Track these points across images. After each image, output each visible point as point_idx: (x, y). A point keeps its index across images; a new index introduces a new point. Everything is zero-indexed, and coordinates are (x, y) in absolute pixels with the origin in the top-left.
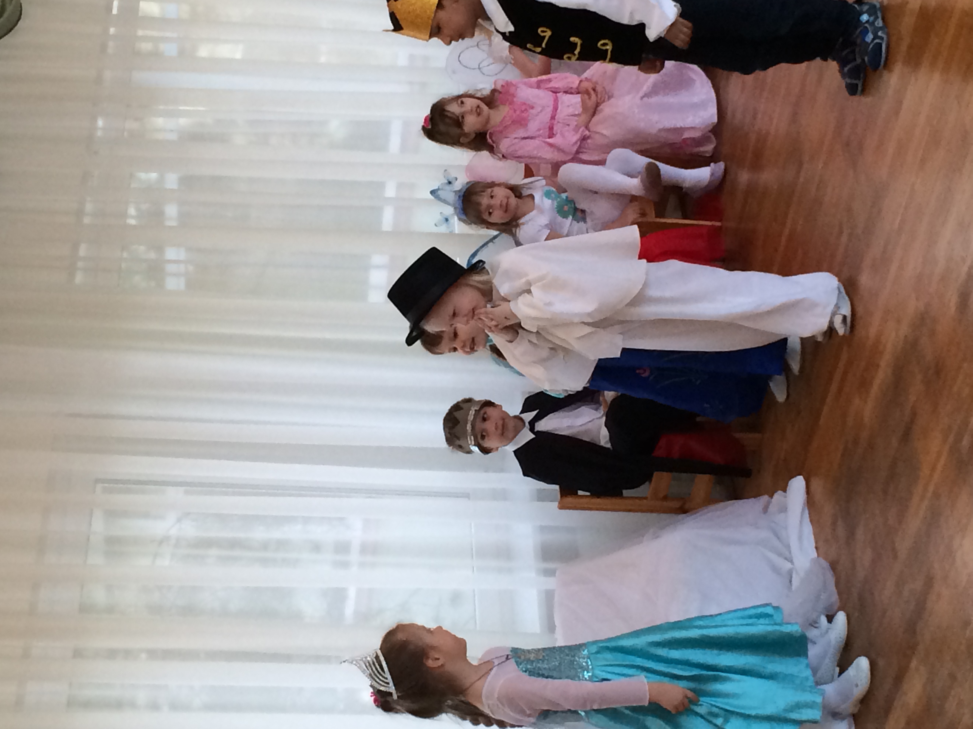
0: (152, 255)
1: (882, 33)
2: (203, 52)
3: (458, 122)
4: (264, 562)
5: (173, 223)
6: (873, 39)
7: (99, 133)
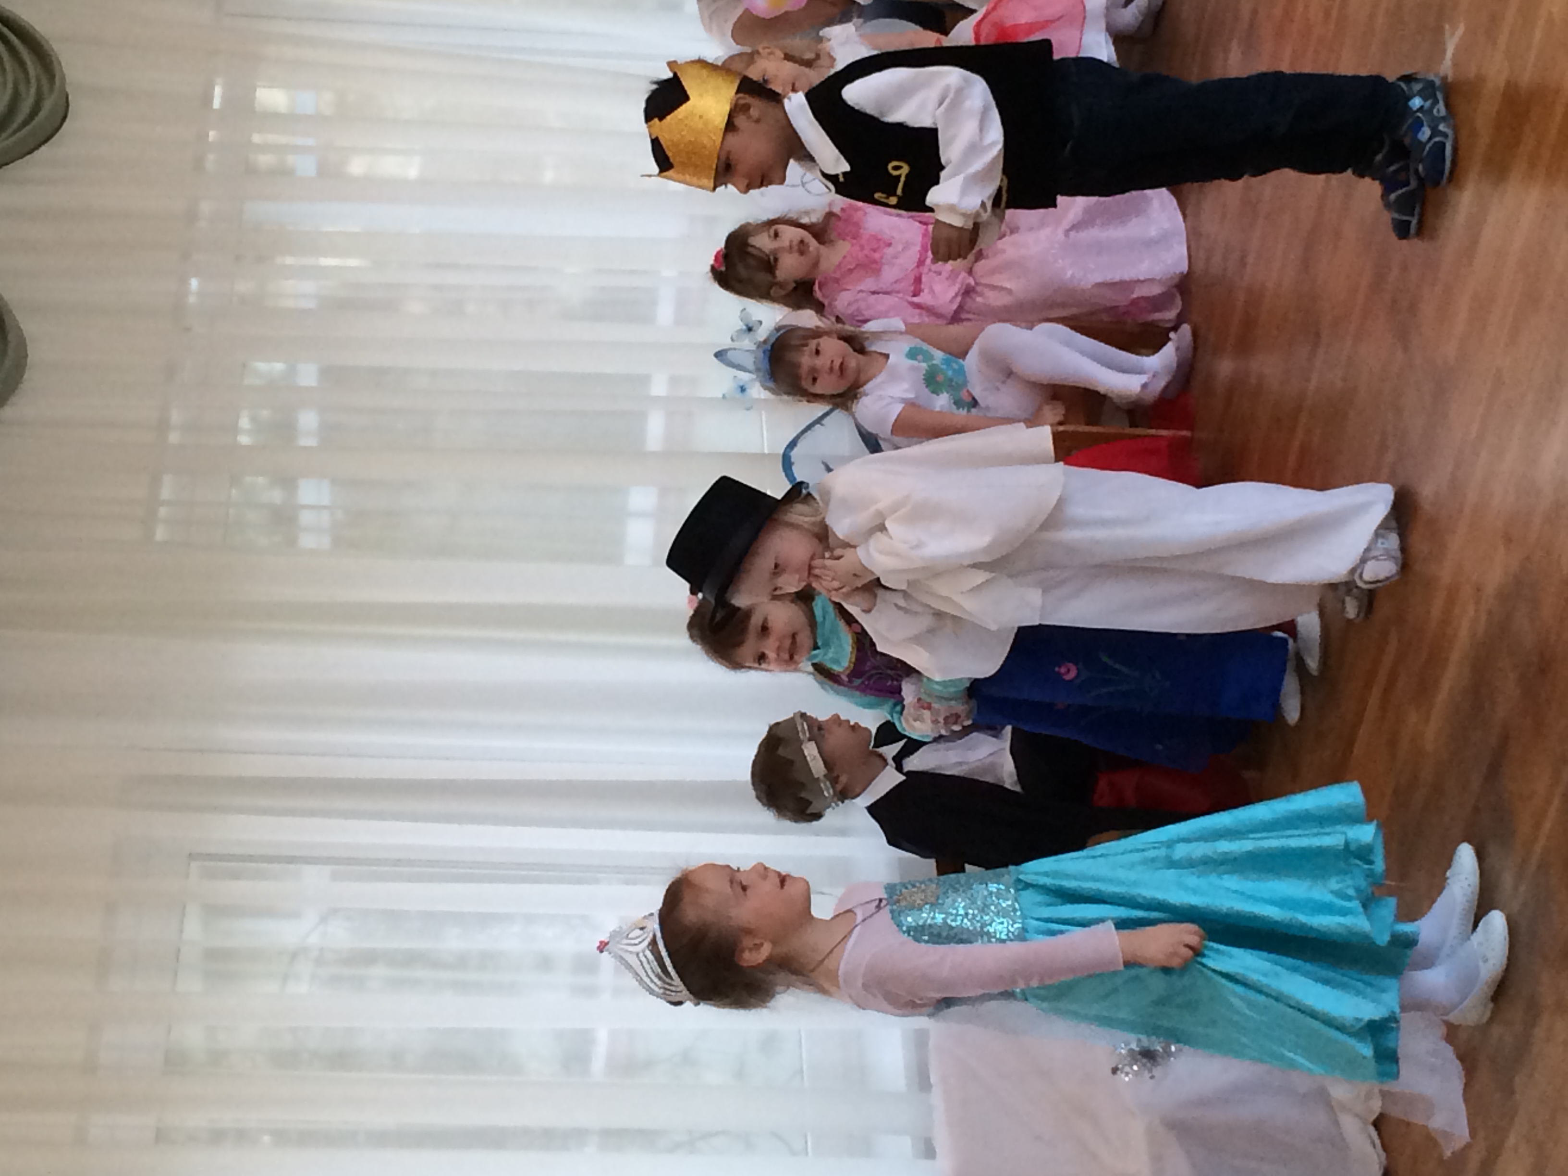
1: (1444, 127)
3: (769, 264)
6: (1431, 137)
7: (192, 299)
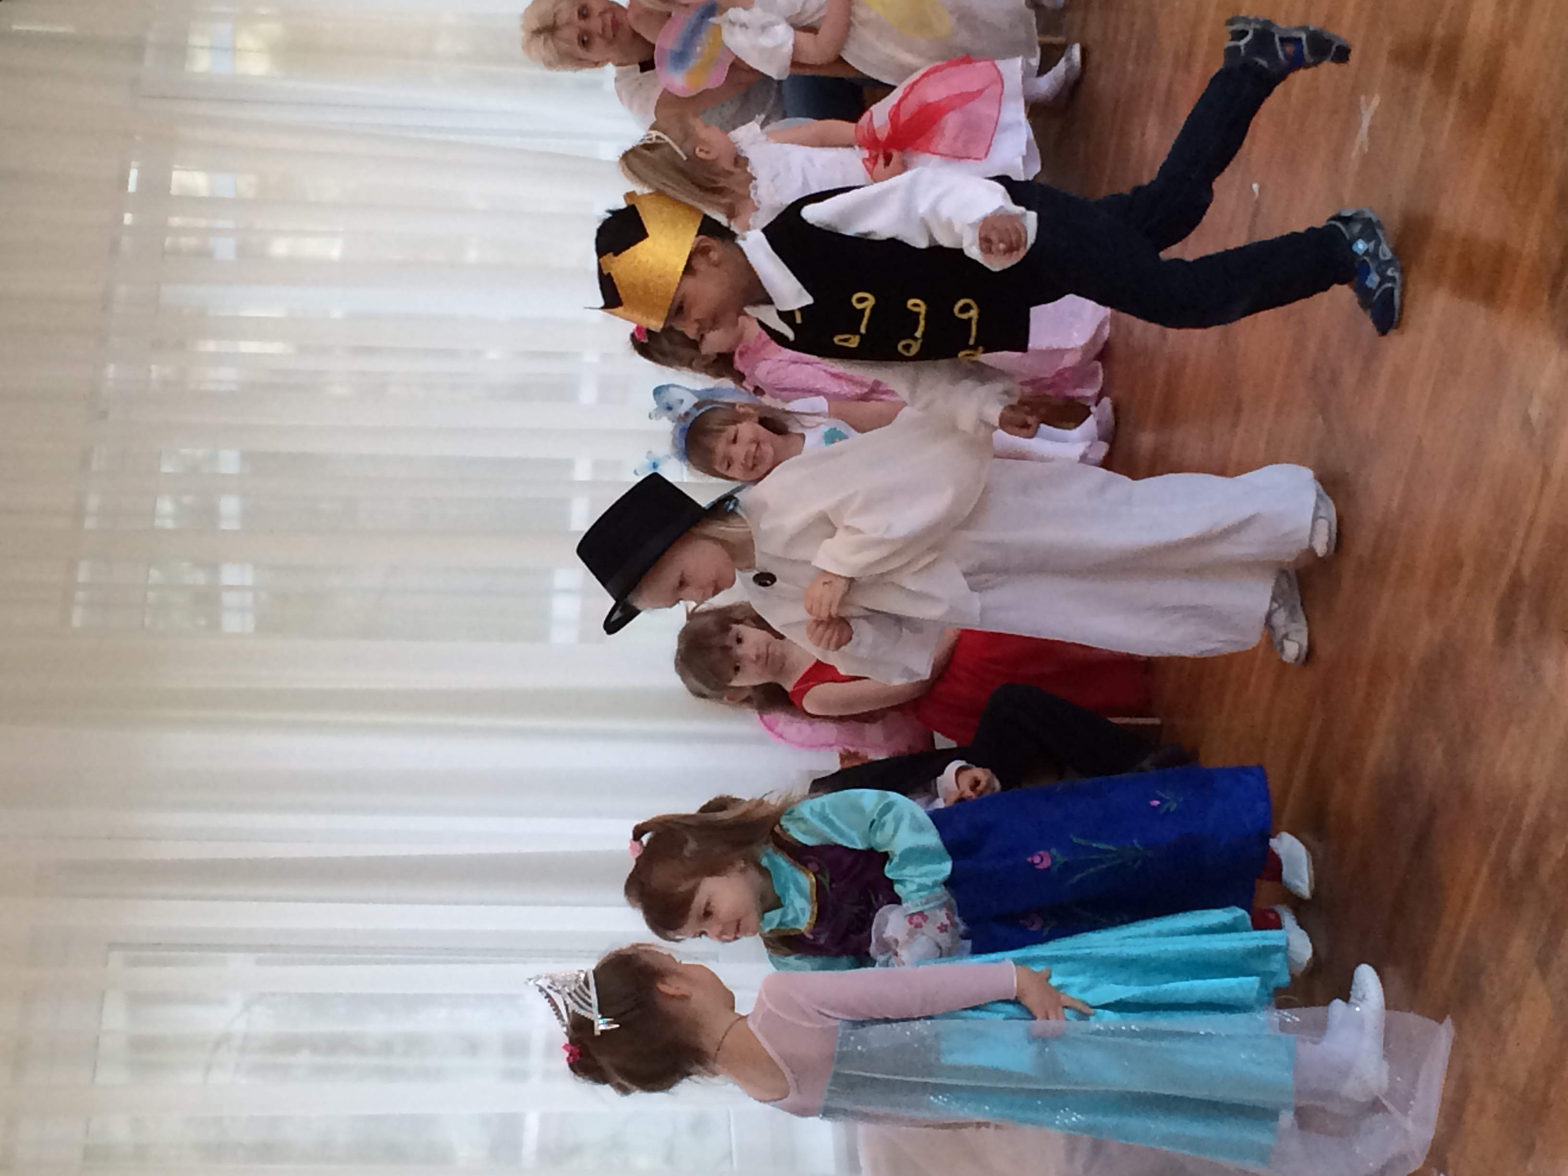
0: (201, 578)
1: (1392, 270)
2: (280, 248)
4: (389, 1073)
5: (234, 526)
6: (1380, 284)
7: (109, 386)
